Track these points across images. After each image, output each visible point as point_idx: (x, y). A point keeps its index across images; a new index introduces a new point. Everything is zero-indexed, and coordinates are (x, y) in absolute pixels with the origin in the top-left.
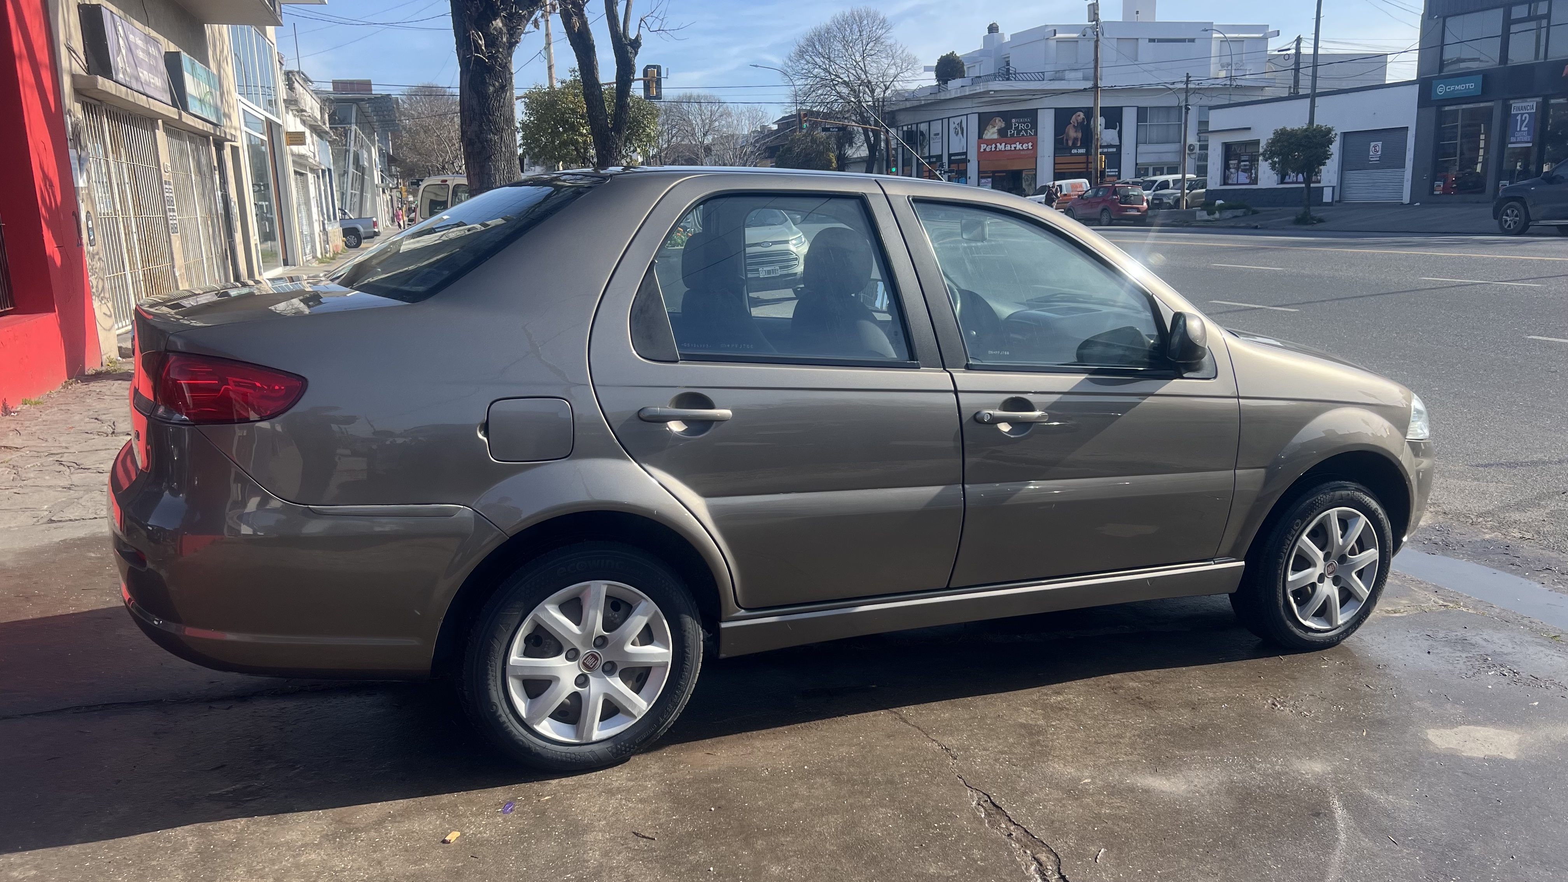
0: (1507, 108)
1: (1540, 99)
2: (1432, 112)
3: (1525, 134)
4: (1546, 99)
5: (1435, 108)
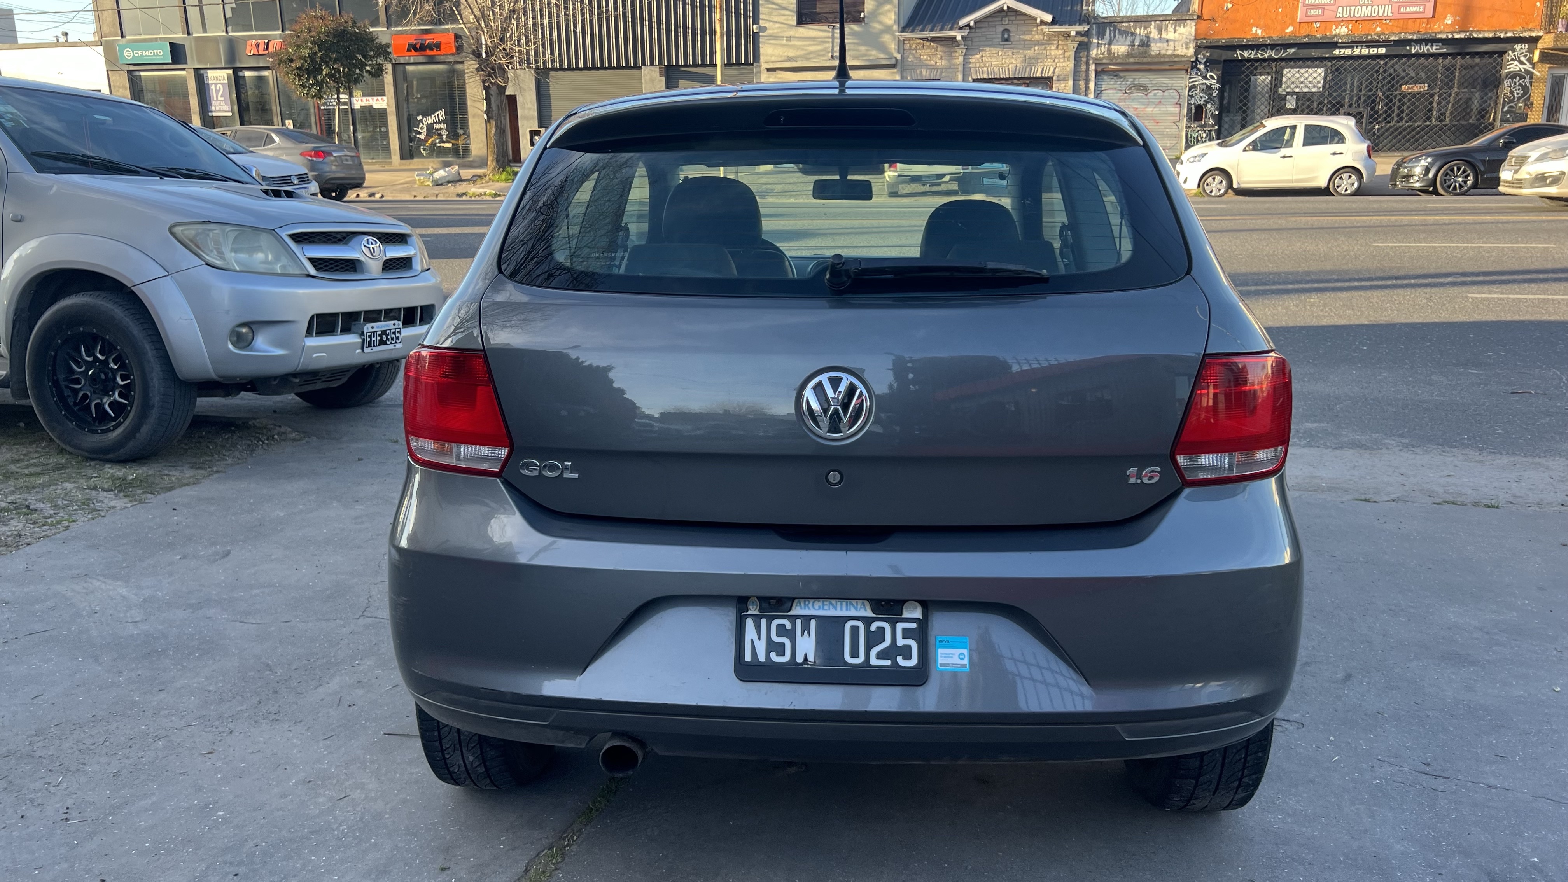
0: (200, 78)
1: (230, 71)
2: (123, 76)
3: (223, 103)
4: (236, 70)
5: (124, 73)
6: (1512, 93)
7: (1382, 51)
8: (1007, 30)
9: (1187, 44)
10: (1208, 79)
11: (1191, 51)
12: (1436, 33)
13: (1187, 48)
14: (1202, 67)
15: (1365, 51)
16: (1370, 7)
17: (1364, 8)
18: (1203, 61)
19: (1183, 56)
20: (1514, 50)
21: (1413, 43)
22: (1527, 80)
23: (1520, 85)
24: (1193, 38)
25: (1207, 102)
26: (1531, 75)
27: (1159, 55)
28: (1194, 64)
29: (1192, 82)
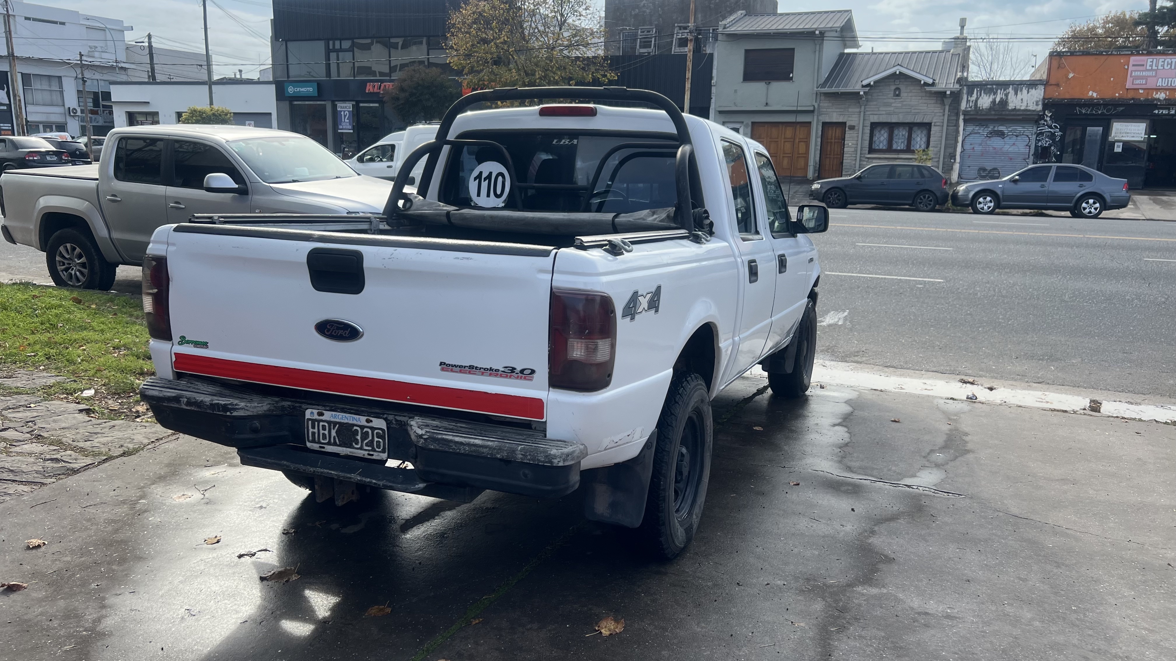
0: (334, 107)
1: (354, 103)
2: (286, 105)
3: (348, 124)
4: (358, 102)
5: (287, 103)
8: (898, 89)
9: (1037, 102)
10: (1053, 128)
11: (1040, 108)
13: (1037, 105)
14: (1048, 119)
18: (1049, 115)
19: (1034, 111)
24: (1041, 97)
25: (1050, 145)
27: (1015, 110)
28: (1042, 117)
29: (1040, 130)
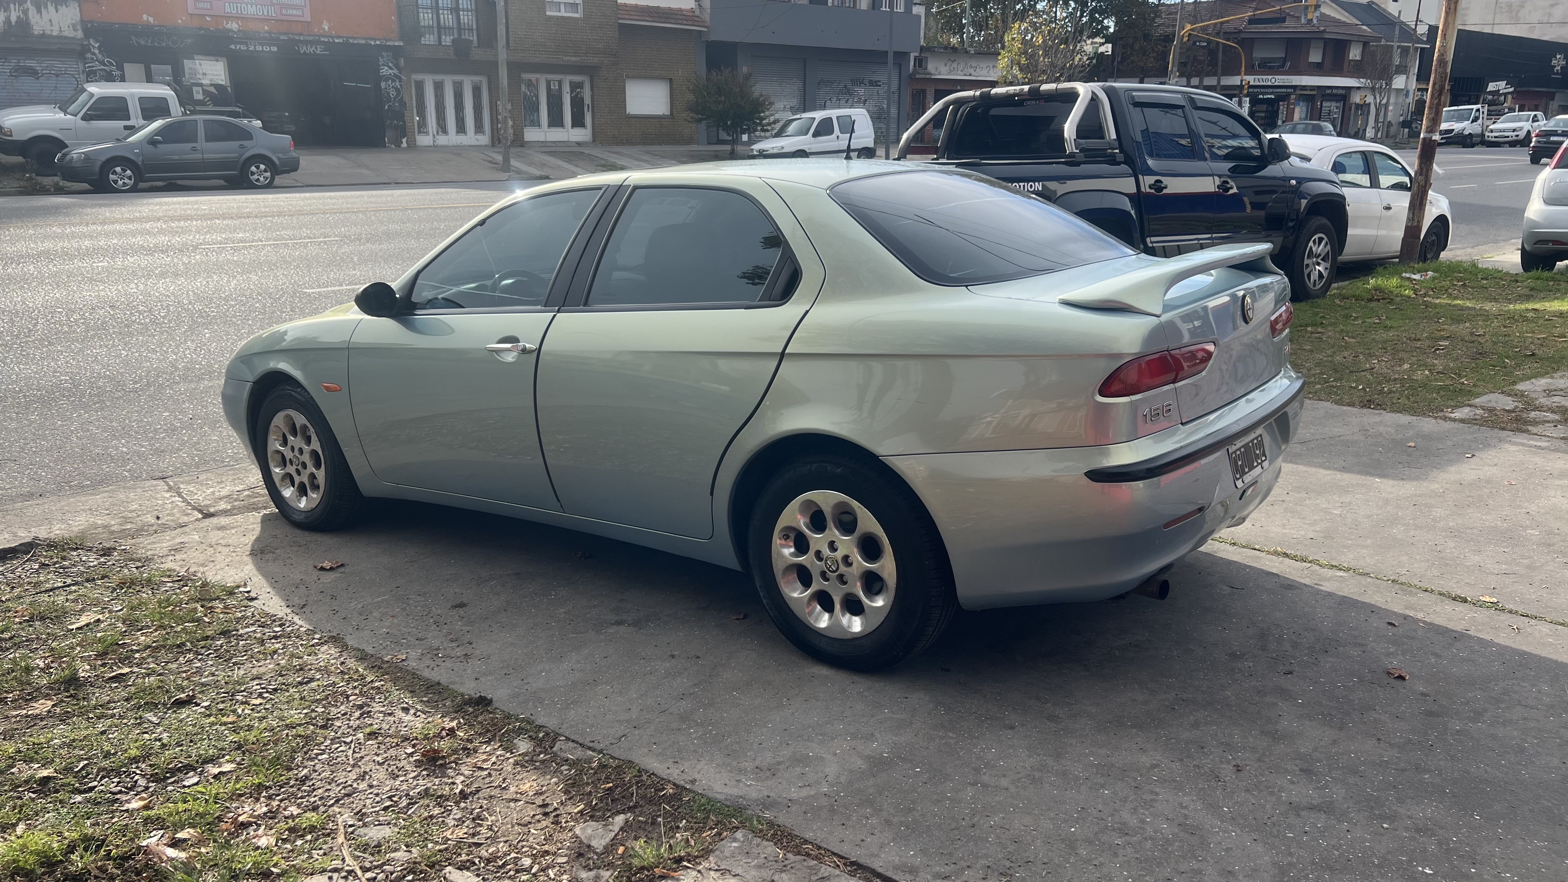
6: (388, 93)
7: (274, 49)
9: (74, 26)
10: (105, 65)
11: (80, 34)
12: (319, 36)
13: (75, 30)
14: (97, 51)
15: (259, 48)
16: (254, 6)
17: (249, 6)
18: (97, 45)
19: (73, 38)
20: (383, 57)
21: (300, 45)
22: (398, 83)
23: (393, 87)
24: (78, 18)
26: (400, 80)
27: (43, 35)
28: (86, 49)
29: (89, 67)
